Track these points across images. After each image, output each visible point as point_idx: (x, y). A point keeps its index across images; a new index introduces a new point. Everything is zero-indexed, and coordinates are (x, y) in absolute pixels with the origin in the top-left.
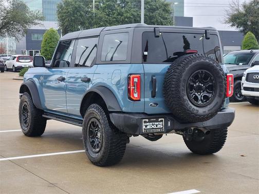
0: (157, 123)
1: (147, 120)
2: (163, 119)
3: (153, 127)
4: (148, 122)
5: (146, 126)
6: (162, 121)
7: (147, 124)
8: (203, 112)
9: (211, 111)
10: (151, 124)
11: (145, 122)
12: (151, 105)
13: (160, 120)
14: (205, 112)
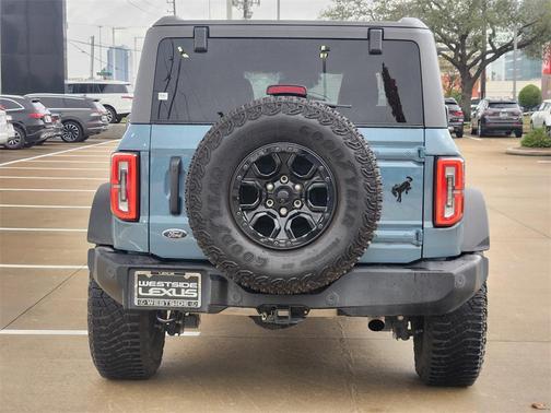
0: (181, 285)
1: (148, 274)
2: (198, 275)
3: (166, 292)
4: (150, 280)
5: (146, 289)
6: (194, 280)
7: (150, 284)
8: (284, 266)
9: (312, 265)
10: (161, 284)
11: (142, 278)
12: (166, 234)
13: (188, 275)
14: (291, 266)
